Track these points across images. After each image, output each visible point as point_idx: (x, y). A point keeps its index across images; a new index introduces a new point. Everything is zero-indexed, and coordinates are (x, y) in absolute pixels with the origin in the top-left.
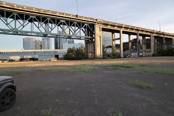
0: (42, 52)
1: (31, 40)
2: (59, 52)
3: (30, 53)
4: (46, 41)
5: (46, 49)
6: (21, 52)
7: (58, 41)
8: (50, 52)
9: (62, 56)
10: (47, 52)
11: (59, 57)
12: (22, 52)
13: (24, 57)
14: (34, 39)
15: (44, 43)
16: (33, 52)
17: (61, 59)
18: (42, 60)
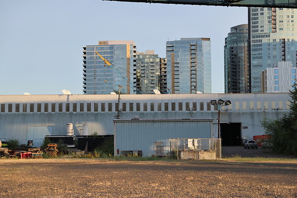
0: (152, 109)
1: (116, 52)
2: (245, 104)
3: (96, 109)
4: (184, 59)
5: (184, 92)
6: (53, 105)
7: (244, 55)
8: (195, 105)
9: (262, 131)
10: (181, 105)
11: (246, 135)
12: (61, 105)
13: (66, 130)
14: (129, 48)
15: (175, 66)
16: (110, 105)
17: (254, 148)
18: (135, 148)
